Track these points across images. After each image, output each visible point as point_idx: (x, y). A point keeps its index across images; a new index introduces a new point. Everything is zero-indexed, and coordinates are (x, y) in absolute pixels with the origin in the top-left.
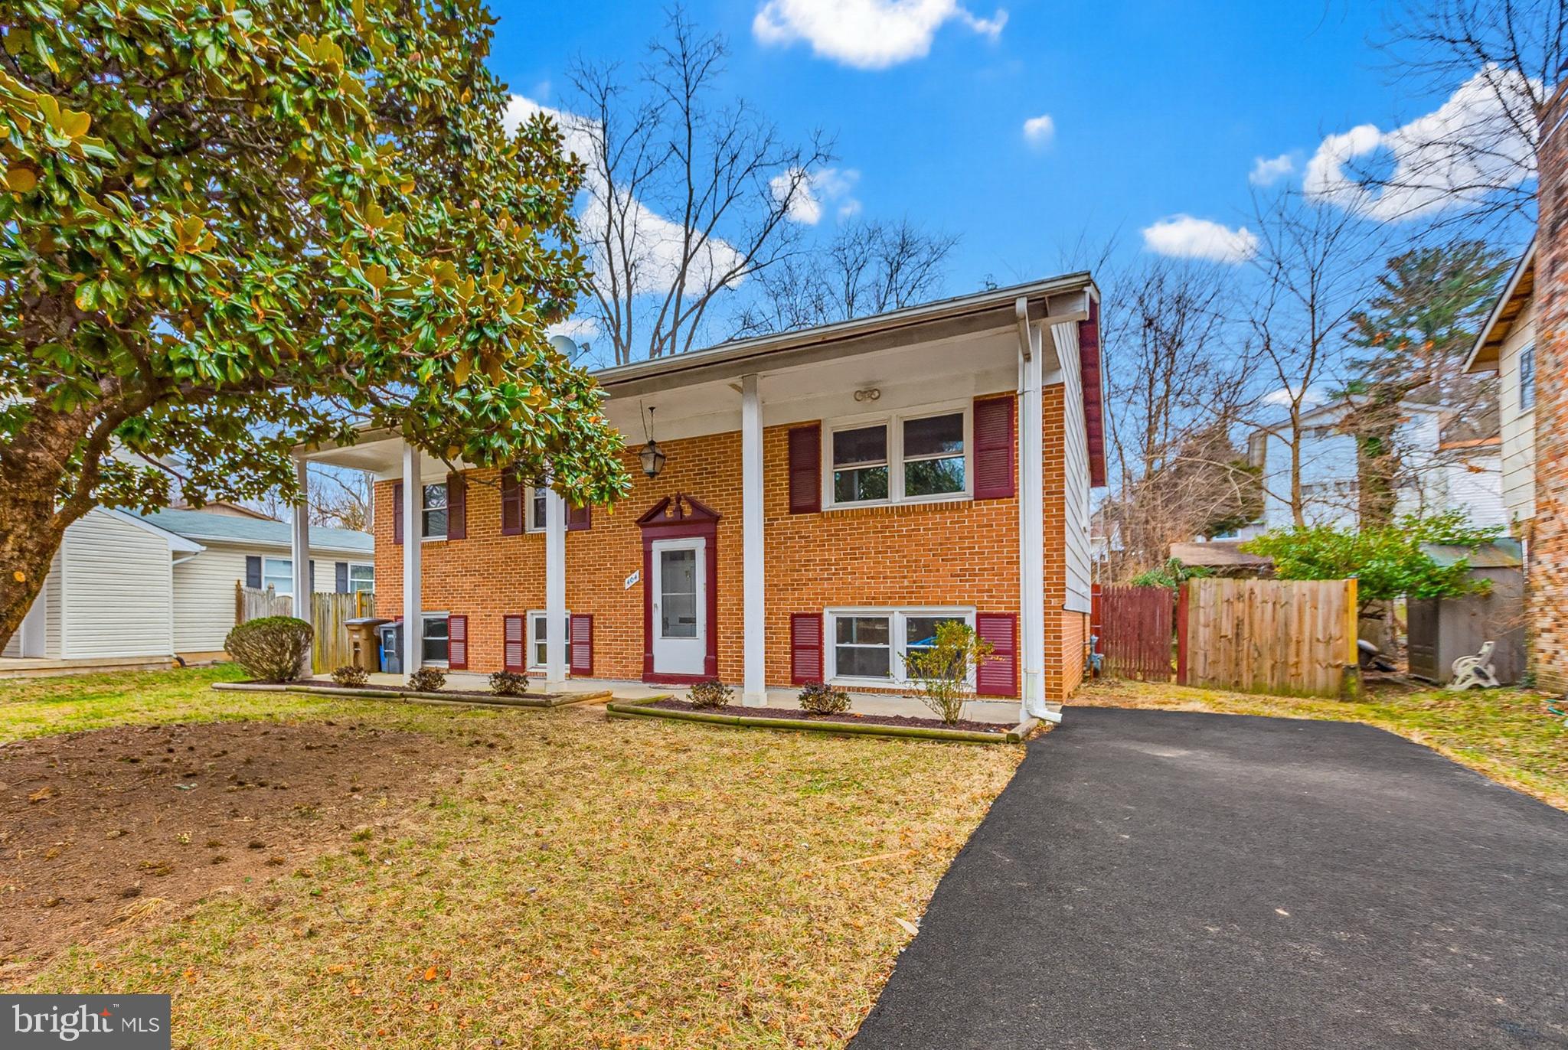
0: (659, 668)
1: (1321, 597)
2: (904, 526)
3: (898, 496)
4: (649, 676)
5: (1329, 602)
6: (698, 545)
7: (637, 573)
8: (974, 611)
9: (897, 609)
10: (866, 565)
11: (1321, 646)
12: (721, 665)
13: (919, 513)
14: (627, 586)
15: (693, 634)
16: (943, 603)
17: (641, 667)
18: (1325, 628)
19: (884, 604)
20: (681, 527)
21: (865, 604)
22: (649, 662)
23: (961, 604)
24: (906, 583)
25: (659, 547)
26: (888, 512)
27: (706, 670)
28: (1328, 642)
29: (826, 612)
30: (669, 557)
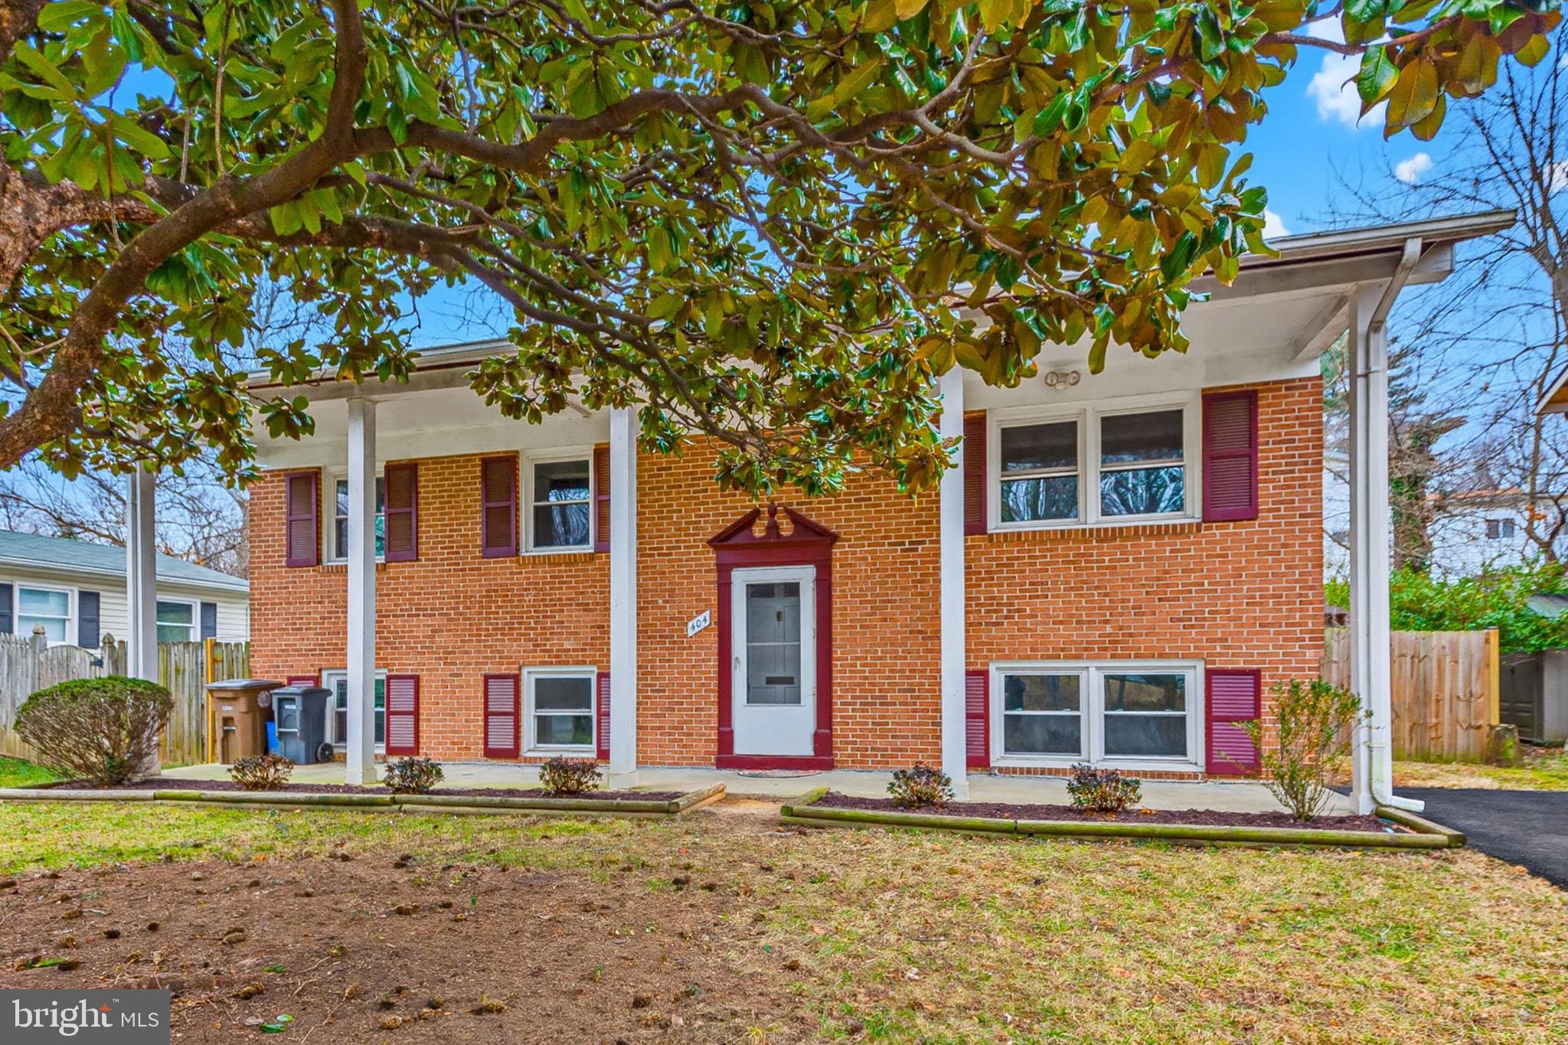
0: (742, 747)
1: (1461, 651)
2: (1107, 554)
3: (1091, 515)
4: (726, 758)
5: (1470, 656)
6: (805, 575)
7: (707, 614)
8: (1201, 667)
9: (1092, 664)
10: (1055, 606)
11: (1462, 705)
12: (837, 741)
13: (1128, 538)
14: (691, 633)
15: (797, 700)
16: (1161, 656)
17: (714, 747)
18: (1468, 683)
19: (1078, 657)
20: (774, 550)
21: (1050, 657)
22: (725, 739)
23: (1184, 657)
24: (1109, 629)
25: (742, 578)
26: (1085, 535)
27: (815, 750)
28: (1468, 702)
29: (992, 668)
30: (757, 592)
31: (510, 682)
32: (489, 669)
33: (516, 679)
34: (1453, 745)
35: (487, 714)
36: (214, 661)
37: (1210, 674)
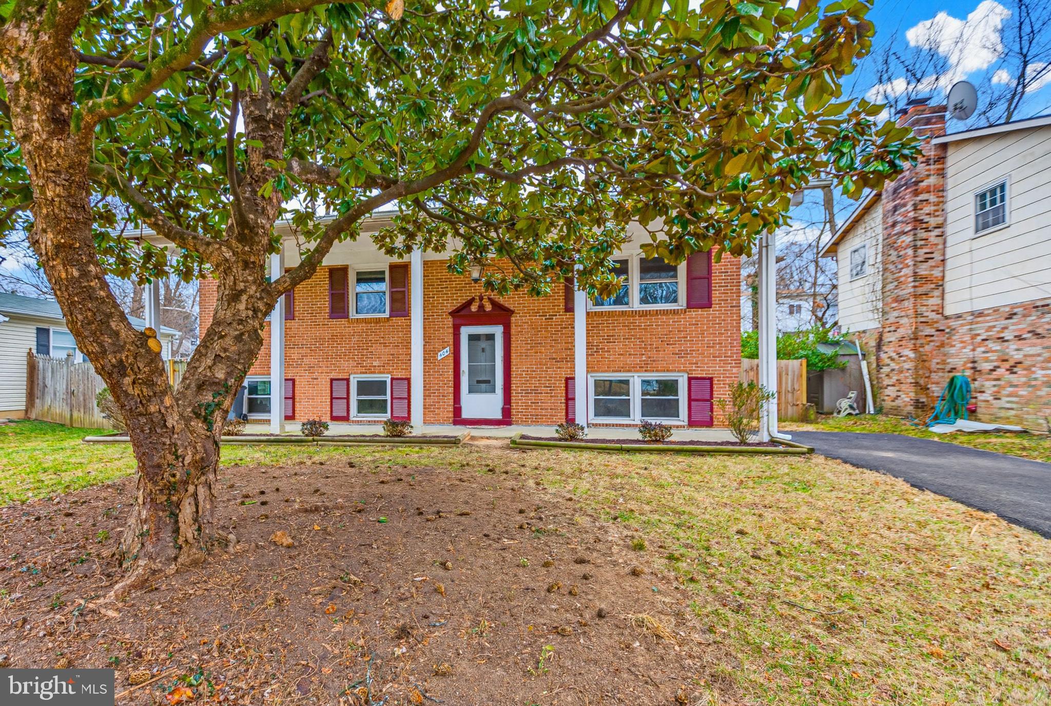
0: (465, 415)
1: (790, 369)
2: (643, 322)
3: (635, 303)
4: (458, 419)
5: (794, 372)
6: (498, 331)
7: (448, 349)
8: (686, 376)
9: (636, 375)
10: (618, 347)
11: (790, 395)
12: (514, 412)
13: (652, 315)
14: (439, 358)
15: (493, 391)
16: (668, 371)
17: (451, 415)
18: (793, 385)
19: (629, 371)
20: (481, 318)
21: (616, 371)
22: (457, 411)
23: (679, 371)
24: (644, 359)
25: (466, 331)
26: (634, 313)
27: (503, 415)
28: (793, 393)
30: (473, 338)
31: (345, 382)
32: (334, 375)
33: (348, 380)
34: (786, 413)
35: (332, 398)
36: (174, 371)
37: (690, 379)
